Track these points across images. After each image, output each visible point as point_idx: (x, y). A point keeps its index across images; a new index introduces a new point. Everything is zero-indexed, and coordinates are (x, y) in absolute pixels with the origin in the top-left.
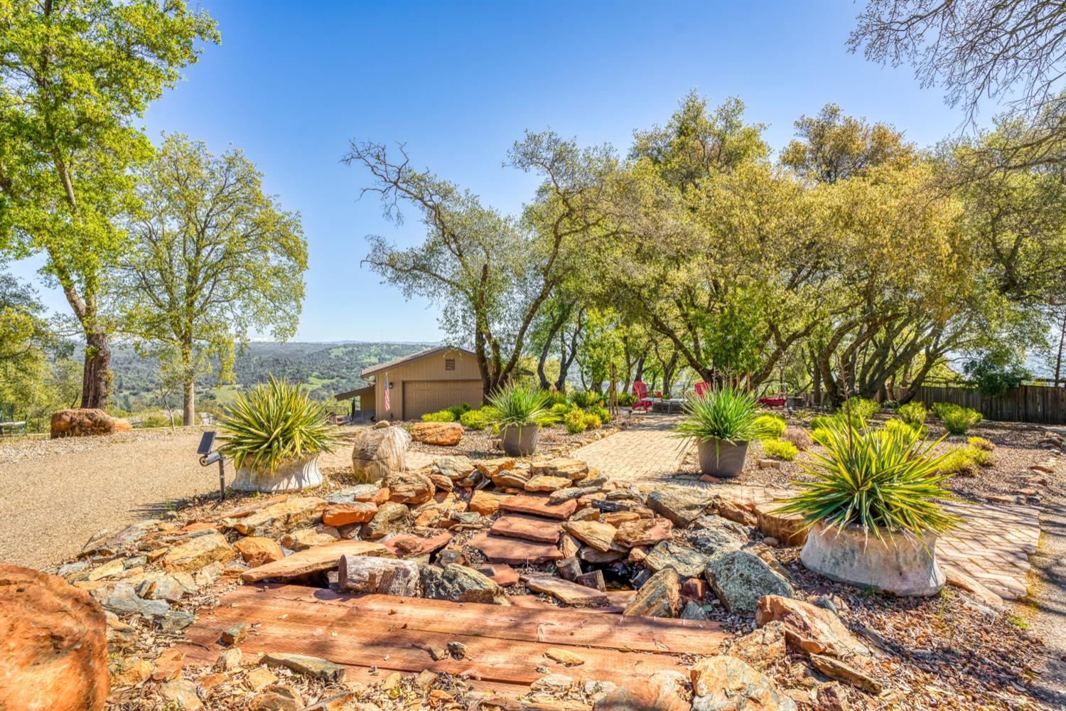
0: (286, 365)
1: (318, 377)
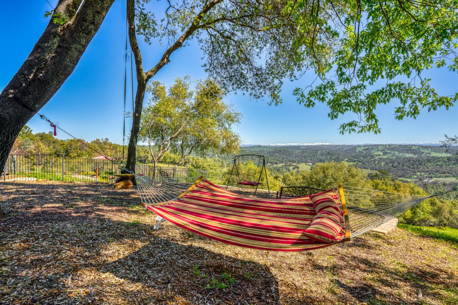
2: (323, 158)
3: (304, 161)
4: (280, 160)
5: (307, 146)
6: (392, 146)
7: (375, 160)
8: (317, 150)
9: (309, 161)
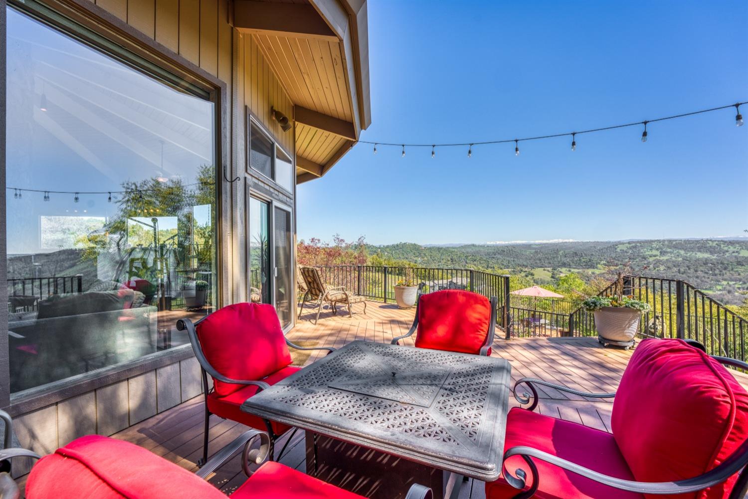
2: (568, 260)
3: (539, 265)
4: (505, 264)
5: (541, 244)
6: (674, 243)
7: (649, 263)
8: (557, 250)
9: (546, 265)
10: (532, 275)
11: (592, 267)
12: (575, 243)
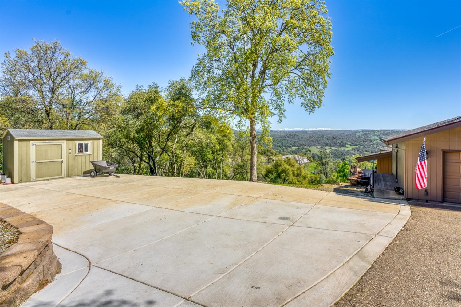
0: (337, 139)
1: (350, 145)
2: (329, 142)
3: (313, 145)
5: (312, 131)
6: (386, 132)
7: (373, 144)
8: (323, 135)
9: (317, 144)
10: (310, 151)
11: (343, 146)
12: (332, 130)
